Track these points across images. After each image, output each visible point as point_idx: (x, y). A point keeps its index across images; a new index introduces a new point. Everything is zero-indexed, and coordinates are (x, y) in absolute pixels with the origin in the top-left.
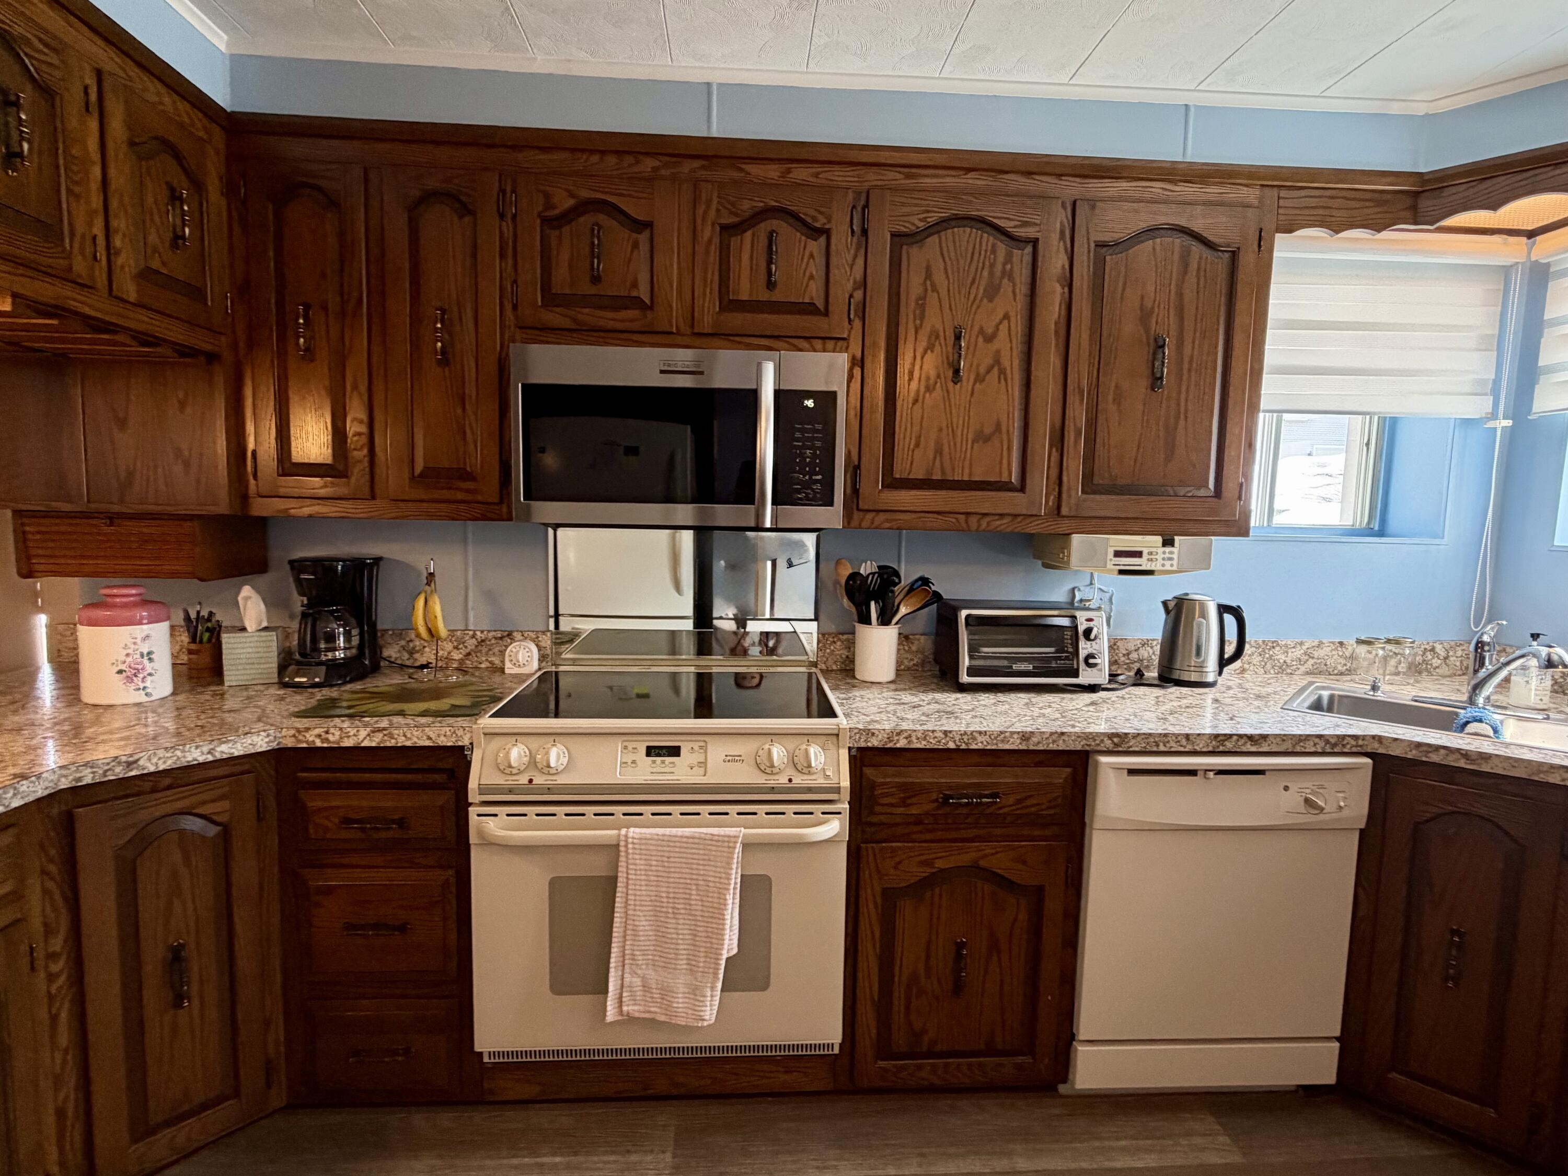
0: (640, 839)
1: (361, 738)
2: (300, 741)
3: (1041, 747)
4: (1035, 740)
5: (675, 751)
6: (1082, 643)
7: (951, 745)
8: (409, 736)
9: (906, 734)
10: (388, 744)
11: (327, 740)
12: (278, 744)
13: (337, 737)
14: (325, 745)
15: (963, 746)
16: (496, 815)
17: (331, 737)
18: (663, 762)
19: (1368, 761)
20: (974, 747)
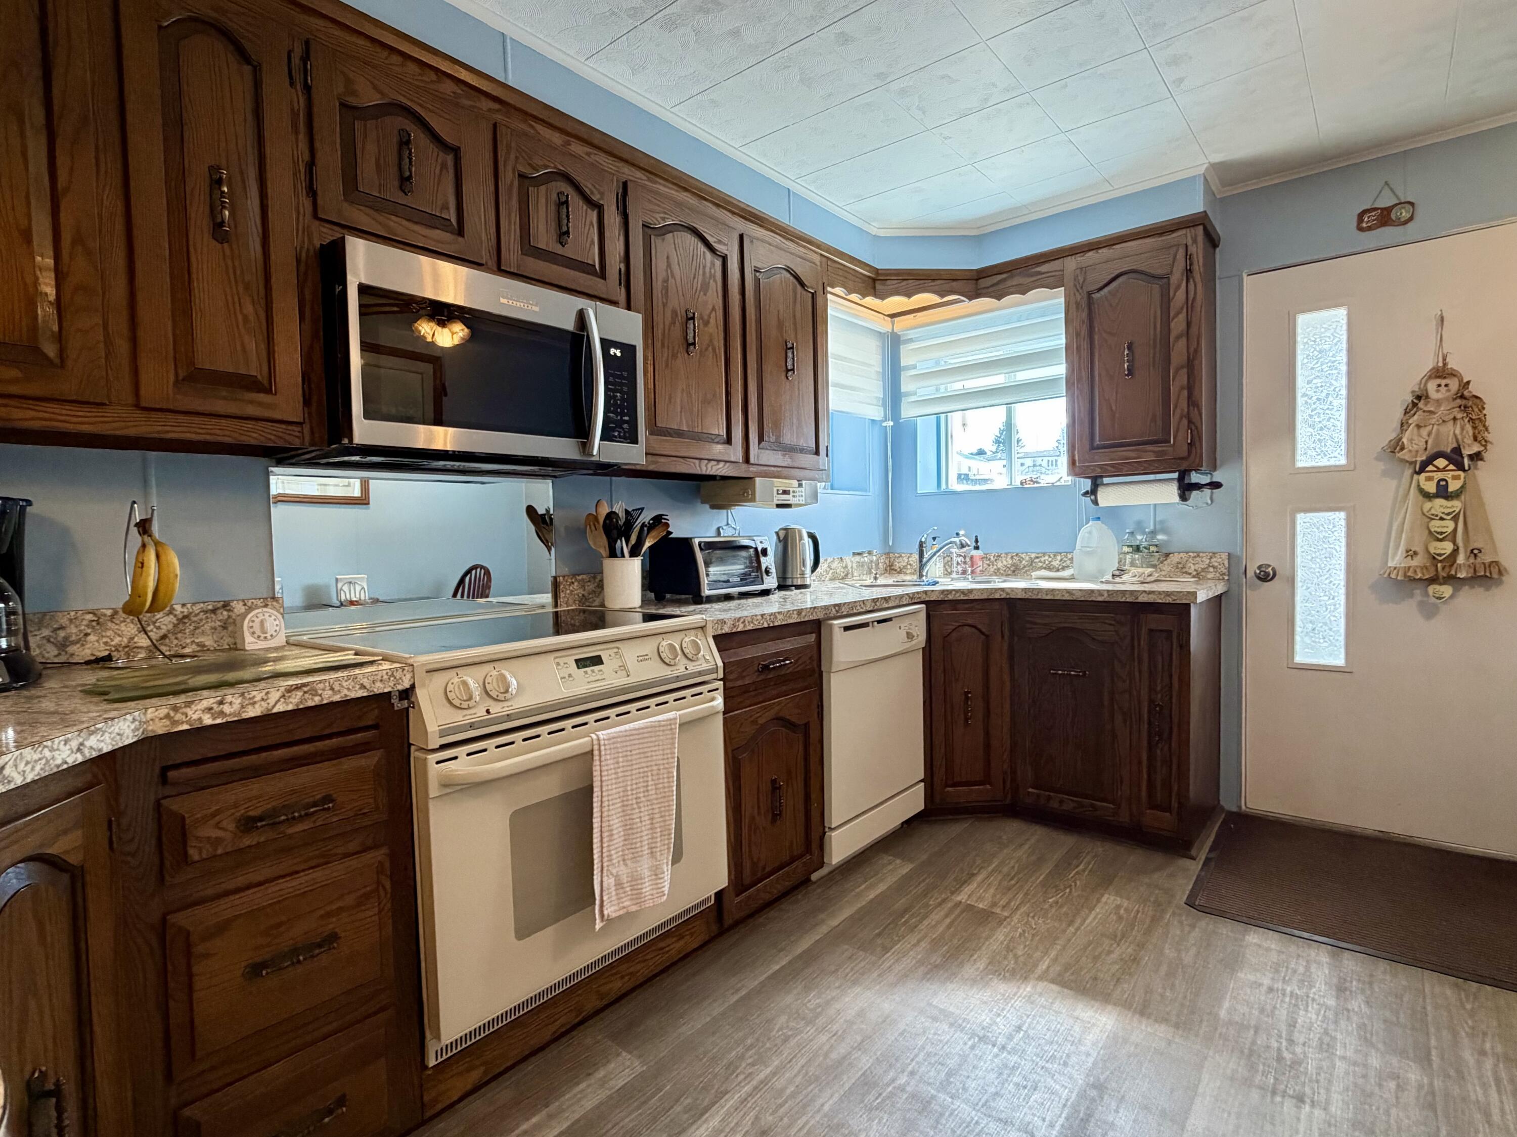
0: (609, 739)
1: (272, 701)
2: (175, 723)
3: (806, 619)
4: (803, 614)
5: (597, 661)
6: (763, 559)
7: (766, 625)
8: (337, 687)
9: (742, 620)
10: (310, 703)
11: (222, 713)
12: (143, 733)
13: (236, 707)
14: (219, 721)
15: (771, 625)
16: (456, 758)
17: (227, 709)
18: (593, 671)
19: (923, 606)
20: (776, 624)
